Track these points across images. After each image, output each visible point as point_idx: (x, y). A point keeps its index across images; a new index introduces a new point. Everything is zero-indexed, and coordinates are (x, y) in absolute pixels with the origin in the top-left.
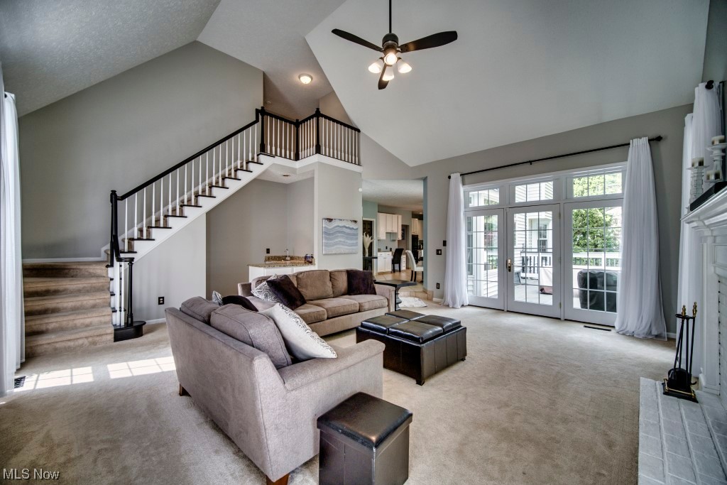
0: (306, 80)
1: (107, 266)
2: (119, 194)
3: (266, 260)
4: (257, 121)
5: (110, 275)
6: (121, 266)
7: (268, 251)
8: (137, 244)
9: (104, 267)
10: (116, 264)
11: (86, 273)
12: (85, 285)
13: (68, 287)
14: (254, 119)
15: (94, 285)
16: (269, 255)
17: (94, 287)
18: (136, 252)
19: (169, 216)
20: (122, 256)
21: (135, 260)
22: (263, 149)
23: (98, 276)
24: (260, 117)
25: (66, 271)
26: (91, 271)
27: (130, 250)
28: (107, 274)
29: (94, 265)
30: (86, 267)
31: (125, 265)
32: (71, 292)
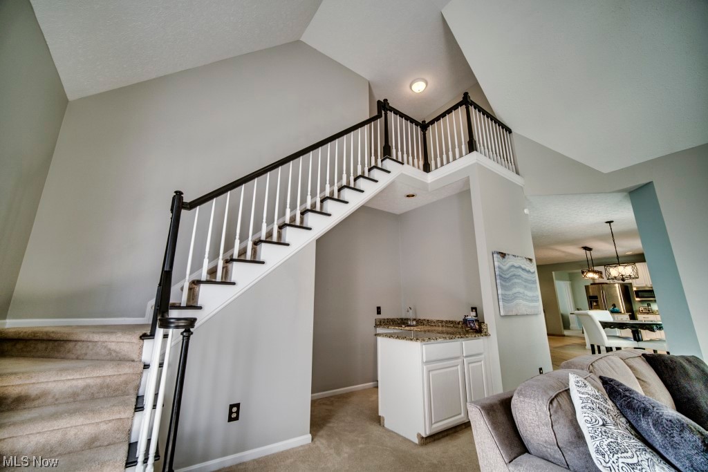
0: (419, 87)
1: (144, 337)
2: (187, 199)
3: (376, 326)
4: (379, 116)
5: (145, 358)
6: (166, 336)
7: (379, 311)
8: (204, 292)
9: (135, 338)
10: (160, 332)
11: (104, 351)
12: (89, 381)
13: (51, 386)
14: (376, 113)
15: (108, 380)
16: (380, 317)
17: (108, 386)
18: (200, 308)
19: (261, 241)
20: (174, 314)
21: (197, 324)
22: (387, 152)
23: (121, 360)
24: (383, 112)
25: (71, 345)
26: (113, 346)
27: (191, 304)
28: (141, 353)
29: (119, 334)
30: (105, 337)
31: (175, 334)
32: (56, 401)
